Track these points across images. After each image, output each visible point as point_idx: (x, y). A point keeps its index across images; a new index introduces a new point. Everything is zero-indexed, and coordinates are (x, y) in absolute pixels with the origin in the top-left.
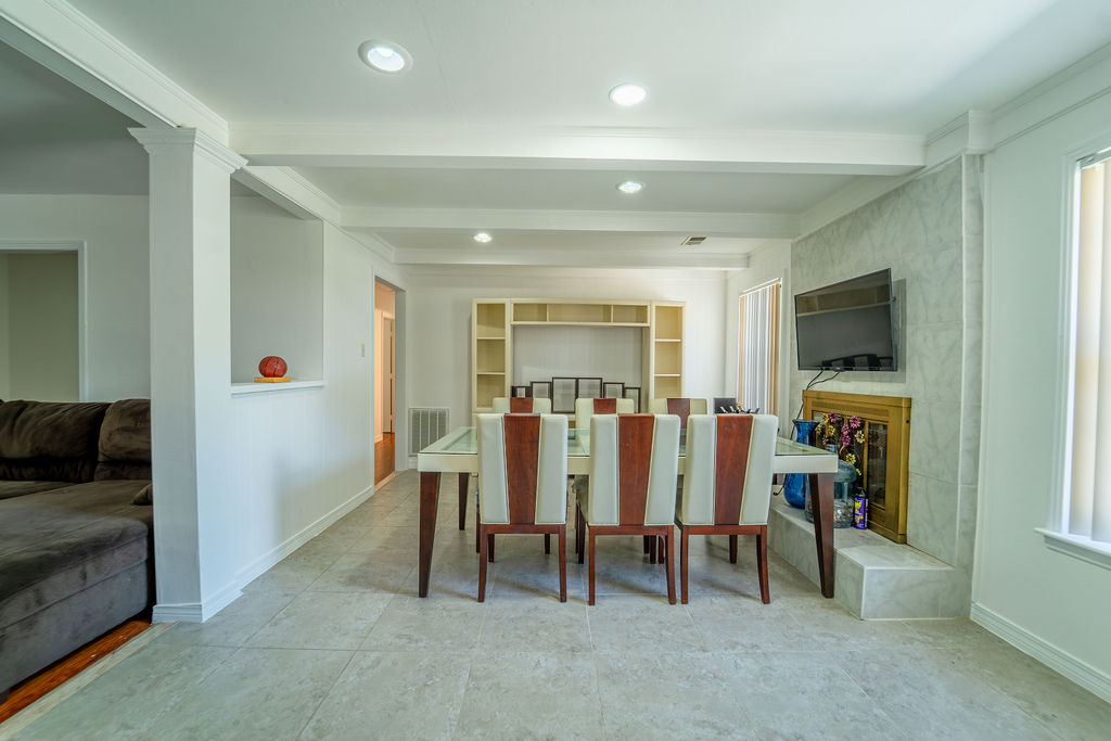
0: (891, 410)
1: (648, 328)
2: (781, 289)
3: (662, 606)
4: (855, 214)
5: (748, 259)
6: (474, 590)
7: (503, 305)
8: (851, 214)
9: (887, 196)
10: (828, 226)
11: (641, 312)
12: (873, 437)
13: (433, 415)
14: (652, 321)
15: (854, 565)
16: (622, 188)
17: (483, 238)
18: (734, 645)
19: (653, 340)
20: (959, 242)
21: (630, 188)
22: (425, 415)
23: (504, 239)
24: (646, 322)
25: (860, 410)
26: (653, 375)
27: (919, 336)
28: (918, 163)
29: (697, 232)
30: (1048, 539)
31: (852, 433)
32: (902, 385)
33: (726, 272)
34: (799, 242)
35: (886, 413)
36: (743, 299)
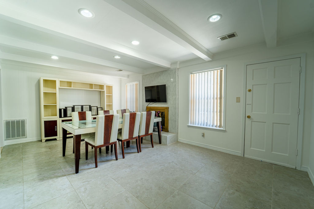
0: (166, 109)
1: (104, 91)
2: (138, 85)
3: (137, 154)
4: (157, 73)
5: (128, 76)
6: (94, 165)
7: (55, 81)
8: (157, 72)
9: (164, 71)
10: (151, 73)
11: (101, 87)
12: (162, 114)
13: (18, 122)
14: (105, 89)
15: (165, 137)
16: (115, 57)
17: (55, 58)
18: (154, 155)
19: (106, 95)
20: (176, 82)
21: (117, 57)
22: (13, 122)
23: (62, 59)
24: (104, 89)
25: (159, 110)
26: (106, 104)
27: (169, 96)
28: (170, 67)
29: (121, 68)
30: (188, 126)
31: (158, 114)
32: (167, 105)
33: (121, 78)
34: (144, 75)
35: (164, 110)
36: (126, 86)
